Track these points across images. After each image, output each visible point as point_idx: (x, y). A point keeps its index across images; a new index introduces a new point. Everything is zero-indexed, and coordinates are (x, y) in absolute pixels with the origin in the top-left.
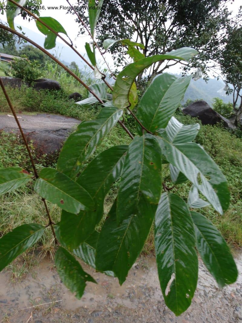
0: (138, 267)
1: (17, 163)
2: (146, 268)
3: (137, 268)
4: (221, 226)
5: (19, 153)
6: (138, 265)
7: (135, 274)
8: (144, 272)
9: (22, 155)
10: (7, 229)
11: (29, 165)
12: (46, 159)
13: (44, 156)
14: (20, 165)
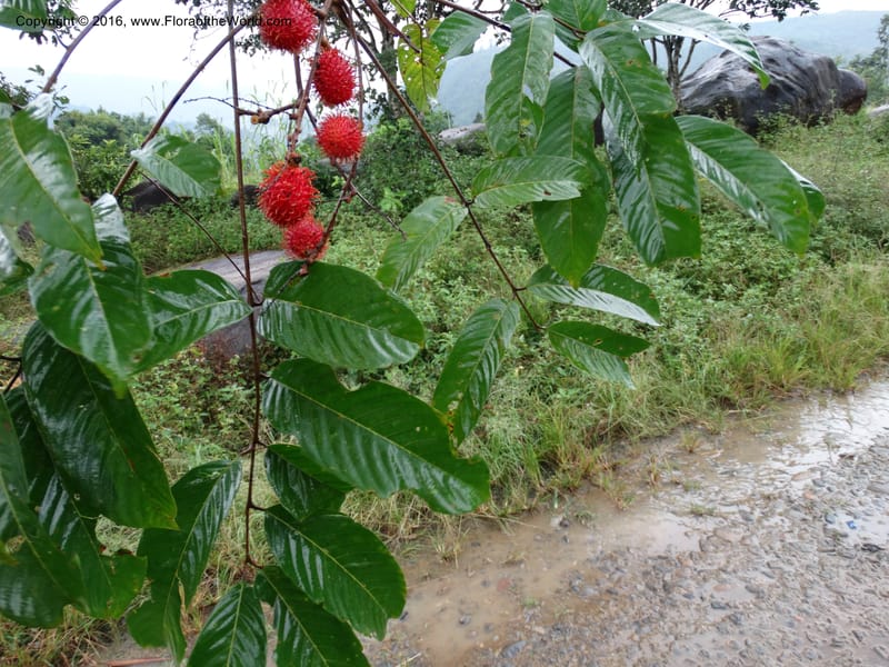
0: (566, 522)
1: (175, 403)
2: (587, 517)
3: (566, 526)
4: (727, 362)
5: (169, 377)
6: (564, 519)
7: (565, 539)
8: (585, 526)
9: (178, 379)
11: (206, 398)
12: (241, 369)
13: (234, 361)
14: (183, 403)
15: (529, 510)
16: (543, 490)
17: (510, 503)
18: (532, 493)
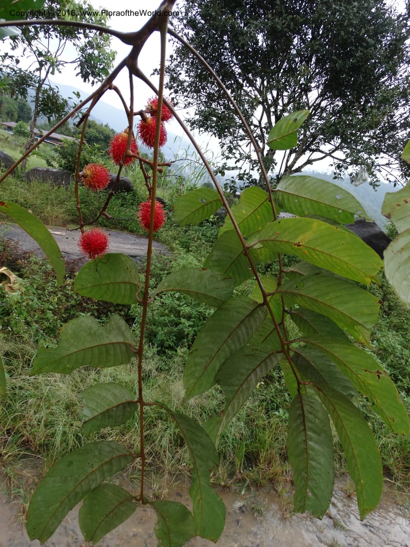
0: (244, 509)
1: (50, 310)
2: (259, 512)
3: (243, 512)
4: (398, 442)
5: (55, 293)
6: (244, 505)
7: (238, 521)
8: (255, 519)
9: (59, 296)
10: (21, 423)
11: (70, 314)
12: (99, 305)
14: (54, 313)
15: (225, 486)
16: (240, 477)
17: (214, 475)
18: (231, 475)
